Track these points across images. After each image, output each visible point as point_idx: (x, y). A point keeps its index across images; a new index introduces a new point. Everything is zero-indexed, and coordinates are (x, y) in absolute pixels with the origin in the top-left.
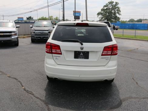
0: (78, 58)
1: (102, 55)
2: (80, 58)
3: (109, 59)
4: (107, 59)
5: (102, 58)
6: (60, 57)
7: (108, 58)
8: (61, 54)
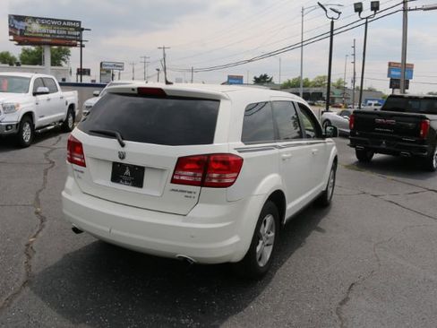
0: (118, 182)
1: (173, 181)
2: (124, 181)
3: (193, 195)
4: (189, 195)
5: (173, 190)
6: (82, 172)
7: (191, 192)
8: (83, 165)
